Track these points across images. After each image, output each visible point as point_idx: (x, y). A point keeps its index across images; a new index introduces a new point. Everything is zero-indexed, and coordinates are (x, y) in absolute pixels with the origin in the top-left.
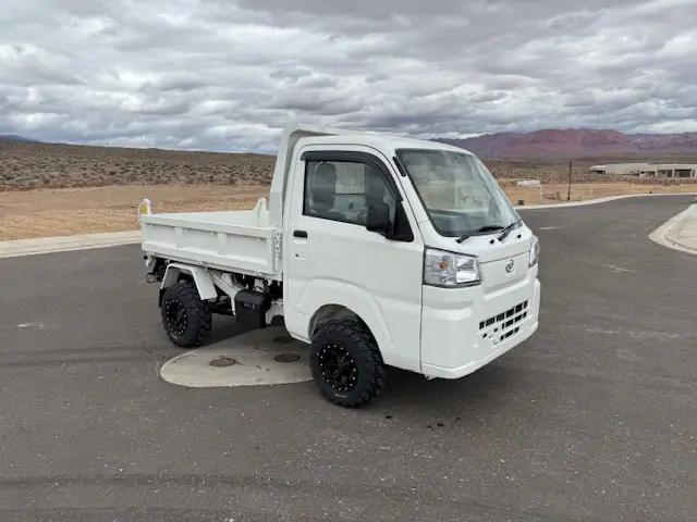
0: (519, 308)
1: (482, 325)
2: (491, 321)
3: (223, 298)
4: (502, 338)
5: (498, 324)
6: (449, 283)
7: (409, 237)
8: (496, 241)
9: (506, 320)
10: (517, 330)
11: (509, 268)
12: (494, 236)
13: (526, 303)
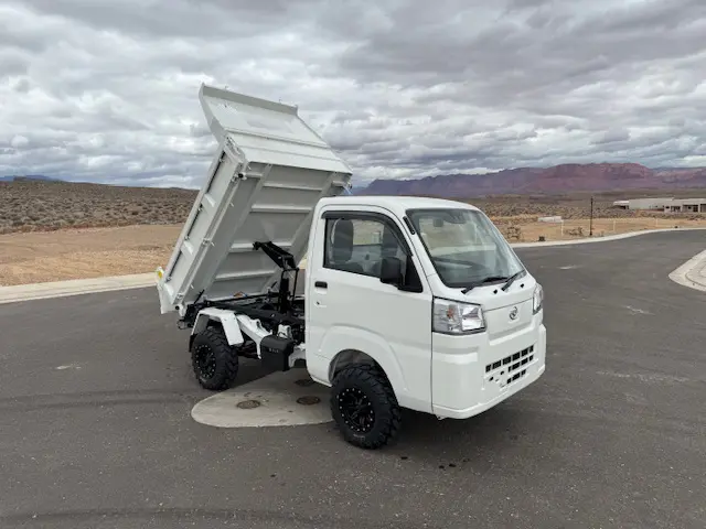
0: (525, 352)
1: (488, 368)
2: (497, 365)
3: (249, 342)
4: (509, 381)
5: (504, 368)
6: (456, 330)
7: (419, 289)
8: (500, 291)
9: (512, 363)
10: (524, 372)
11: (513, 315)
12: (498, 287)
13: (532, 348)
